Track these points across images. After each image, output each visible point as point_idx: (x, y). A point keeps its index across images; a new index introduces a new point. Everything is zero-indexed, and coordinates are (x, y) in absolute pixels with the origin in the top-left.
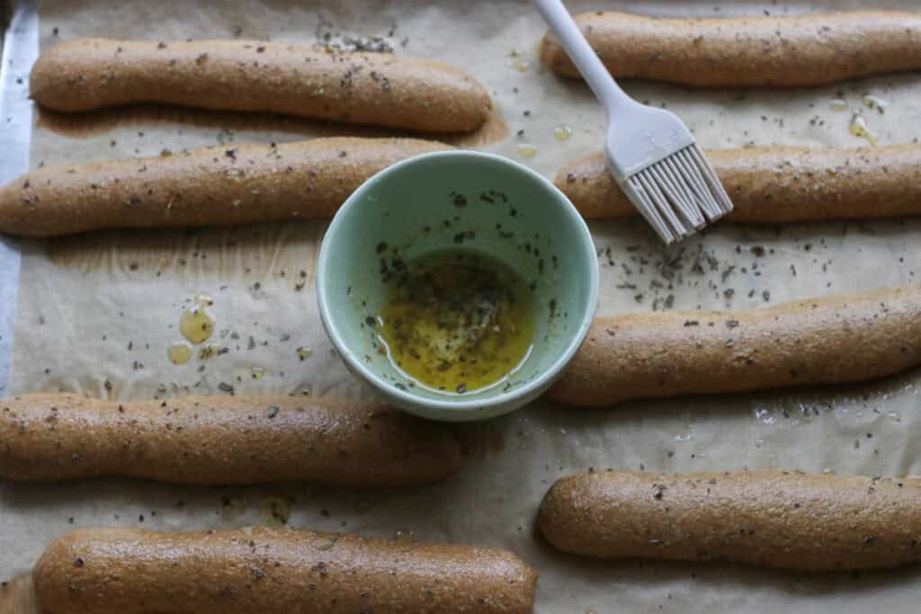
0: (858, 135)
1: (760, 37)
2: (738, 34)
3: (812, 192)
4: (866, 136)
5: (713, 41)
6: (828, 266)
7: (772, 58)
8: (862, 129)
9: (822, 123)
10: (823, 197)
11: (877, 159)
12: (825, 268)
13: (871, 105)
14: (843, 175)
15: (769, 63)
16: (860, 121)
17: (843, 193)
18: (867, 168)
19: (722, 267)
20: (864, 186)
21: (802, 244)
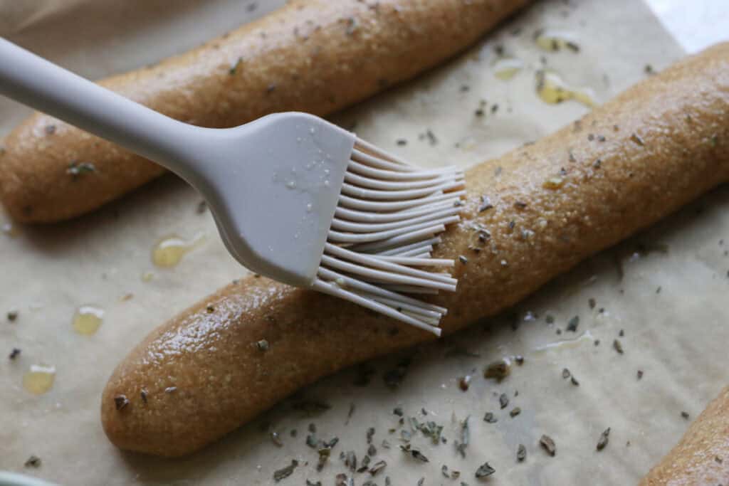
0: (560, 101)
1: (334, 19)
2: (296, 31)
3: (540, 233)
4: (572, 97)
5: (263, 59)
6: (623, 342)
7: (369, 43)
8: (559, 90)
9: (495, 109)
10: (561, 233)
11: (616, 129)
12: (617, 347)
13: (555, 46)
14: (575, 181)
15: (368, 52)
16: (553, 80)
17: (591, 212)
18: (606, 152)
19: (450, 434)
20: (619, 183)
21: (561, 324)
